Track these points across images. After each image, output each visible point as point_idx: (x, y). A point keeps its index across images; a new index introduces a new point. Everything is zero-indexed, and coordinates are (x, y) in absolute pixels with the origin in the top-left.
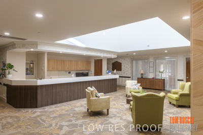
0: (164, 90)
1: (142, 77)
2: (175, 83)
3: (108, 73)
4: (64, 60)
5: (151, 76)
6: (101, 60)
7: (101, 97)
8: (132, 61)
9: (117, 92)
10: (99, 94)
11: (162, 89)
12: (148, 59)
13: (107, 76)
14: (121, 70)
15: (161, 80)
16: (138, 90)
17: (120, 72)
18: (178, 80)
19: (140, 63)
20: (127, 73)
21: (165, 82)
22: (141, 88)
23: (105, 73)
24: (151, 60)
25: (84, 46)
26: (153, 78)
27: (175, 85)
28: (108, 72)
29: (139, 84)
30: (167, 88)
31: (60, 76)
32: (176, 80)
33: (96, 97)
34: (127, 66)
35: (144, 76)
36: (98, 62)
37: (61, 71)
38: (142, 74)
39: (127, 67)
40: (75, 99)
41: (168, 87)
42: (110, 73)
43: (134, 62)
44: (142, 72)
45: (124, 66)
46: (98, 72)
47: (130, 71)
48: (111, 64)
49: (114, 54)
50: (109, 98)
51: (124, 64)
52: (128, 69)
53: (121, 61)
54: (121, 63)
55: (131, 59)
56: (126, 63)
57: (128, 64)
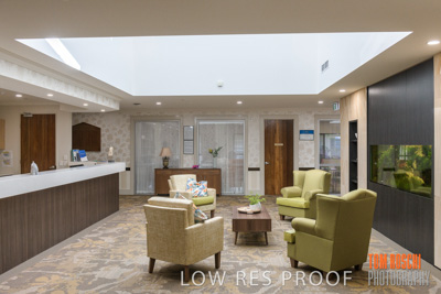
1: (166, 167)
3: (76, 159)
5: (188, 162)
14: (99, 150)
16: (205, 199)
18: (250, 169)
20: (120, 156)
22: (212, 191)
23: (68, 157)
24: (188, 121)
26: (194, 168)
30: (226, 190)
32: (246, 169)
34: (120, 136)
35: (171, 165)
38: (166, 159)
39: (118, 141)
42: (85, 158)
43: (140, 126)
44: (166, 153)
45: (110, 138)
47: (127, 151)
51: (107, 130)
52: (123, 145)
53: (99, 122)
54: (99, 129)
55: (131, 117)
56: (114, 129)
57: (120, 132)
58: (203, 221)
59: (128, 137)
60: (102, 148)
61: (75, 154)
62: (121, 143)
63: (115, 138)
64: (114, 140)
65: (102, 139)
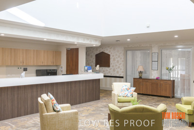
0: (173, 97)
1: (140, 78)
2: (189, 86)
3: (87, 71)
4: (15, 49)
5: (154, 75)
6: (77, 50)
7: (62, 112)
8: (126, 51)
9: (101, 101)
10: (59, 107)
11: (171, 96)
12: (150, 48)
13: (85, 75)
14: (109, 66)
15: (170, 82)
16: (130, 98)
17: (107, 68)
19: (139, 54)
20: (119, 70)
21: (175, 84)
22: (135, 94)
23: (83, 70)
24: (155, 50)
25: (42, 24)
26: (157, 79)
27: (189, 89)
28: (88, 69)
29: (134, 89)
30: (178, 94)
31: (8, 74)
32: (192, 81)
33: (55, 111)
34: (119, 59)
35: (144, 76)
36: (73, 54)
37: (10, 66)
38: (141, 72)
39: (118, 61)
40: (26, 114)
41: (179, 92)
42: (91, 71)
43: (129, 53)
44: (141, 69)
45: (114, 60)
46: (72, 68)
47: (122, 67)
48: (94, 57)
49: (96, 40)
50: (76, 113)
51: (113, 56)
52: (120, 64)
53: (110, 51)
54: (109, 55)
55: (125, 48)
56: (116, 55)
57: (119, 56)
58: (58, 111)
59: (123, 59)
60: (111, 65)
61: (86, 68)
62: (120, 63)
63: (116, 59)
64: (116, 61)
65: (111, 60)
